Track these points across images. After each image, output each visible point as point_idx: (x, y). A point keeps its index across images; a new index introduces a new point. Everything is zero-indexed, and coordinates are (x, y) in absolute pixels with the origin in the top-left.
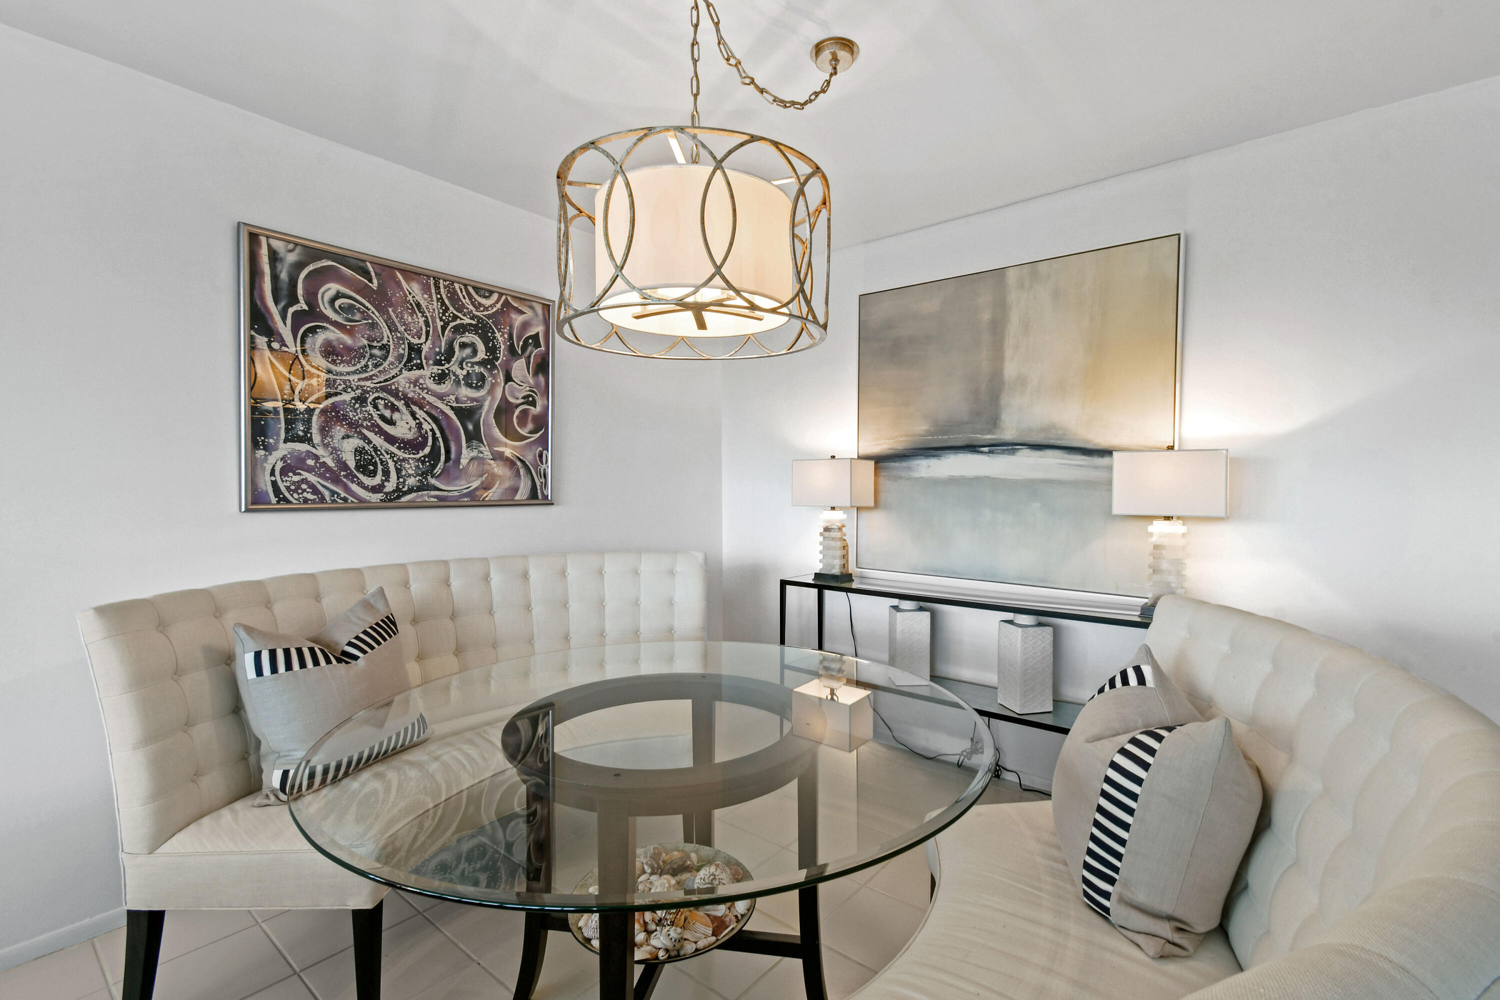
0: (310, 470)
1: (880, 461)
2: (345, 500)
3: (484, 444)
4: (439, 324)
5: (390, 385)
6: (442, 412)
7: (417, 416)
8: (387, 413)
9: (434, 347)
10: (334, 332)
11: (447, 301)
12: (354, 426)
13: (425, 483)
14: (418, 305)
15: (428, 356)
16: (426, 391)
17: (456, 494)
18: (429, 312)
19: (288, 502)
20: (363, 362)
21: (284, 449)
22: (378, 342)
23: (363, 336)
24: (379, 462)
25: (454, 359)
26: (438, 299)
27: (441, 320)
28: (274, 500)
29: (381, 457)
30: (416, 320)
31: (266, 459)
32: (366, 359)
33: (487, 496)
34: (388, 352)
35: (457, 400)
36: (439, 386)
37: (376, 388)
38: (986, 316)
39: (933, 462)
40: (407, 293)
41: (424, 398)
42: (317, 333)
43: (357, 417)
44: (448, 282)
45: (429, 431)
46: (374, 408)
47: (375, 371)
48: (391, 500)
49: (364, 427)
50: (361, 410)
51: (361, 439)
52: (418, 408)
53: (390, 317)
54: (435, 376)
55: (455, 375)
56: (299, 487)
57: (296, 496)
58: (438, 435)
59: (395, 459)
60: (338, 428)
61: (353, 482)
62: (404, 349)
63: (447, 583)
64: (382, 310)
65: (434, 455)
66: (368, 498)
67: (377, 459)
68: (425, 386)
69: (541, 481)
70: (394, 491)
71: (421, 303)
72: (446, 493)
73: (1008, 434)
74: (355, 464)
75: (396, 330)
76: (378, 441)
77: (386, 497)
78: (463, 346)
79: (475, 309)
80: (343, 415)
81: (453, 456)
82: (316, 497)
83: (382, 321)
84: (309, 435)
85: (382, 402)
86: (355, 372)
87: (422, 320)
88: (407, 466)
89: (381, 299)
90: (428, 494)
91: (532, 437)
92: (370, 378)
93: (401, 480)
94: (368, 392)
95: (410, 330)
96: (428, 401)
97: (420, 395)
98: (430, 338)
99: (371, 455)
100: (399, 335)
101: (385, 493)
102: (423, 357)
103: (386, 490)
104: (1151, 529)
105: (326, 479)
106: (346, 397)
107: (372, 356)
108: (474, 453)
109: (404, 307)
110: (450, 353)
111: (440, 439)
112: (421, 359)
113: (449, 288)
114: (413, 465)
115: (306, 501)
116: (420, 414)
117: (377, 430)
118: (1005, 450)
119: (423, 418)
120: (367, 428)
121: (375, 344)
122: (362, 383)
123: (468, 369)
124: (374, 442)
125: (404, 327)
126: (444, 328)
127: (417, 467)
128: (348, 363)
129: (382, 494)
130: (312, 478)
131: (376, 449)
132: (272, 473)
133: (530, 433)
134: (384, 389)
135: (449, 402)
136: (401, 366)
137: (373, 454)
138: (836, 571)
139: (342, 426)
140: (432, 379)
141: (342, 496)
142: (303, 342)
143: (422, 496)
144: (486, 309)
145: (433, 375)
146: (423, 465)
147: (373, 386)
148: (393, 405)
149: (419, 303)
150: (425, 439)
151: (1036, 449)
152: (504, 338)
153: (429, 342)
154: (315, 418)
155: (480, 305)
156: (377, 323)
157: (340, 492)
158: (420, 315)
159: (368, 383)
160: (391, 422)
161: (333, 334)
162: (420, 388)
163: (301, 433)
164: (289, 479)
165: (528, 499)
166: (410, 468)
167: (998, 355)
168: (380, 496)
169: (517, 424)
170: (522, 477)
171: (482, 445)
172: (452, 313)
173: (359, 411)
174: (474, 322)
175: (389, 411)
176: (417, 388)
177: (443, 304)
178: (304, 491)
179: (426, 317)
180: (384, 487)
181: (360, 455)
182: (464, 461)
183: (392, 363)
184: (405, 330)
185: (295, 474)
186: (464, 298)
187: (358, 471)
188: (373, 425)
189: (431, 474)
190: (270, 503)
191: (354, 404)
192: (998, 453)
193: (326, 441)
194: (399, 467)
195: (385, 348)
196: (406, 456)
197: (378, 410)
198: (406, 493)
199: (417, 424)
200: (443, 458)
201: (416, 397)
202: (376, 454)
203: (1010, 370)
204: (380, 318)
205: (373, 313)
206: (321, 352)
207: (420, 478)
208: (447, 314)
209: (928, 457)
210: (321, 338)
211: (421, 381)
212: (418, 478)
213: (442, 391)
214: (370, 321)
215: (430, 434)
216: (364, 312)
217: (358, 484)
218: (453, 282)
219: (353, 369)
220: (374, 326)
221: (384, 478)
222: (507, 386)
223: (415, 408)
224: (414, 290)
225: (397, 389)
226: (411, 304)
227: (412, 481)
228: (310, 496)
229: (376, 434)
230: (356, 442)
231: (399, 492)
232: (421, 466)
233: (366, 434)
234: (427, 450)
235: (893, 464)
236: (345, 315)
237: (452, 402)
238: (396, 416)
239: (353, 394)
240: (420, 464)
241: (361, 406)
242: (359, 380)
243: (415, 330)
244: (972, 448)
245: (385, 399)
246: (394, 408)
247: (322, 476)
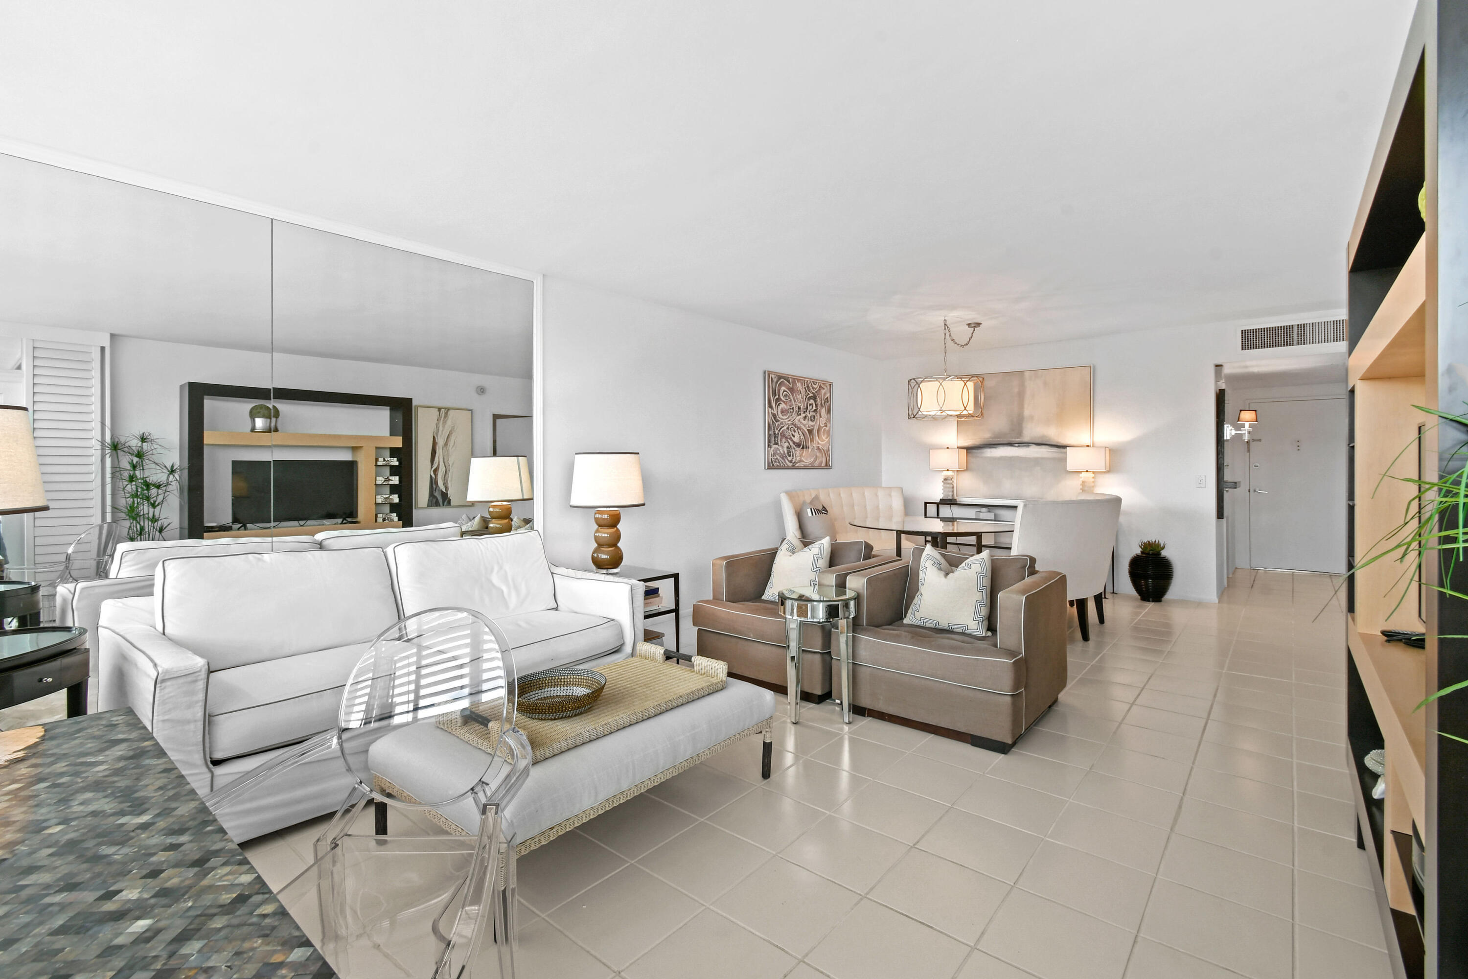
0: (778, 455)
1: (969, 449)
2: (784, 466)
4: (804, 397)
6: (805, 431)
8: (793, 433)
9: (804, 407)
12: (787, 438)
15: (802, 410)
16: (802, 424)
17: (807, 464)
18: (802, 393)
19: (775, 466)
20: (789, 415)
21: (774, 447)
23: (789, 405)
24: (791, 452)
25: (808, 411)
27: (805, 395)
28: (771, 465)
29: (792, 450)
31: (770, 451)
32: (789, 413)
33: (815, 465)
34: (794, 410)
35: (809, 427)
36: (805, 422)
37: (791, 424)
38: (1016, 390)
39: (993, 450)
40: (797, 386)
42: (780, 405)
43: (787, 435)
44: (806, 381)
47: (791, 417)
48: (793, 466)
55: (808, 417)
56: (777, 461)
57: (776, 464)
58: (804, 440)
59: (795, 450)
61: (786, 459)
62: (797, 408)
64: (793, 395)
66: (789, 465)
68: (802, 422)
69: (829, 459)
71: (800, 390)
73: (1026, 439)
74: (786, 453)
75: (795, 401)
78: (810, 405)
79: (813, 390)
82: (780, 465)
83: (793, 398)
87: (801, 396)
88: (797, 453)
89: (793, 391)
90: (802, 464)
91: (826, 440)
92: (790, 420)
94: (789, 426)
96: (802, 428)
98: (803, 403)
100: (796, 403)
101: (793, 463)
104: (1080, 475)
106: (785, 428)
107: (791, 412)
108: (812, 447)
110: (807, 408)
111: (805, 442)
112: (801, 412)
113: (807, 383)
115: (778, 466)
116: (800, 433)
117: (791, 439)
118: (1025, 445)
123: (811, 414)
124: (791, 444)
126: (806, 399)
127: (799, 453)
130: (779, 458)
131: (791, 447)
132: (771, 456)
133: (826, 438)
135: (807, 427)
136: (796, 415)
138: (950, 497)
139: (783, 438)
141: (784, 464)
142: (777, 409)
143: (800, 464)
145: (803, 417)
150: (801, 442)
151: (1037, 445)
152: (820, 400)
153: (802, 405)
154: (779, 436)
155: (814, 388)
156: (792, 400)
158: (800, 394)
159: (790, 422)
160: (794, 436)
161: (783, 405)
163: (777, 442)
164: (774, 458)
165: (825, 466)
167: (1021, 406)
169: (823, 435)
170: (824, 457)
171: (814, 444)
172: (807, 392)
173: (788, 433)
174: (812, 395)
176: (800, 423)
177: (805, 389)
178: (778, 463)
180: (792, 461)
181: (788, 449)
182: (810, 451)
183: (794, 414)
184: (797, 401)
185: (776, 457)
186: (810, 386)
187: (787, 455)
188: (790, 437)
189: (803, 456)
190: (771, 467)
191: (787, 430)
192: (1022, 447)
193: (781, 444)
194: (795, 453)
195: (793, 408)
196: (797, 449)
197: (791, 432)
198: (797, 463)
199: (800, 436)
201: (800, 426)
203: (1027, 412)
205: (791, 396)
206: (780, 412)
209: (990, 448)
210: (781, 407)
211: (801, 420)
212: (800, 457)
214: (790, 399)
215: (802, 440)
216: (789, 396)
218: (808, 380)
219: (787, 417)
221: (792, 458)
222: (820, 420)
223: (799, 431)
224: (799, 385)
225: (795, 424)
226: (798, 391)
227: (798, 459)
229: (791, 441)
230: (787, 444)
233: (789, 441)
234: (801, 447)
235: (974, 451)
236: (785, 398)
238: (795, 434)
242: (787, 421)
243: (799, 401)
244: (1011, 444)
245: (793, 428)
246: (795, 431)
247: (780, 457)
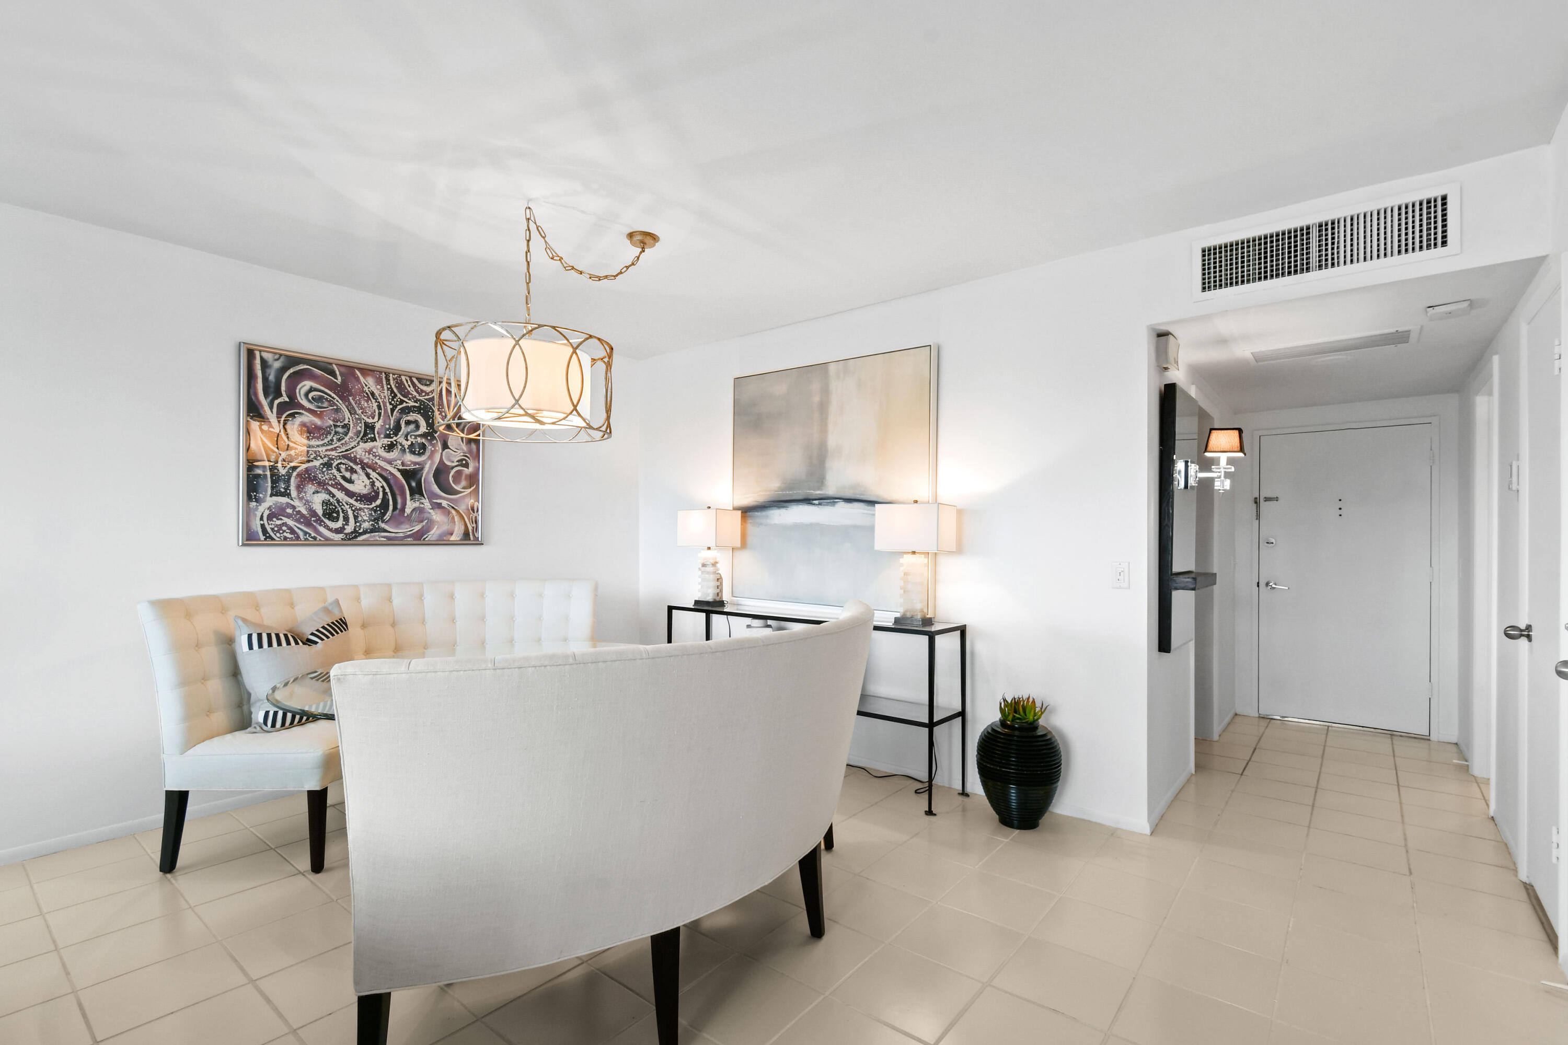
0: (289, 516)
1: (747, 511)
2: (315, 538)
3: (424, 497)
4: (389, 407)
5: (350, 454)
6: (390, 473)
7: (371, 476)
8: (348, 475)
9: (385, 424)
10: (308, 416)
11: (395, 390)
12: (322, 484)
13: (377, 527)
14: (373, 394)
15: (380, 431)
16: (378, 457)
17: (401, 535)
18: (381, 398)
19: (273, 539)
20: (329, 438)
21: (270, 501)
22: (341, 422)
23: (329, 419)
24: (340, 511)
25: (400, 433)
26: (388, 388)
27: (390, 404)
28: (262, 538)
29: (342, 507)
30: (371, 405)
31: (257, 509)
32: (332, 435)
33: (427, 537)
34: (349, 430)
35: (403, 464)
36: (388, 454)
37: (339, 456)
39: (782, 512)
40: (364, 385)
41: (376, 463)
42: (295, 417)
43: (324, 478)
44: (396, 376)
45: (380, 487)
46: (337, 471)
47: (339, 444)
48: (350, 539)
49: (330, 485)
50: (327, 473)
51: (327, 494)
52: (371, 470)
53: (350, 404)
54: (386, 446)
55: (401, 445)
56: (281, 529)
57: (278, 535)
58: (387, 490)
59: (353, 508)
60: (310, 486)
61: (321, 525)
62: (361, 427)
63: (390, 600)
64: (344, 399)
65: (384, 506)
66: (332, 538)
67: (340, 509)
68: (377, 454)
69: (473, 526)
70: (352, 533)
71: (375, 392)
72: (393, 535)
73: (830, 491)
74: (322, 512)
75: (355, 413)
76: (340, 495)
77: (346, 537)
78: (408, 423)
79: (418, 395)
80: (314, 476)
81: (399, 506)
82: (293, 536)
83: (344, 407)
84: (288, 491)
85: (344, 467)
86: (323, 445)
87: (375, 405)
88: (363, 514)
89: (344, 391)
90: (378, 535)
91: (464, 492)
92: (335, 449)
93: (358, 524)
94: (333, 459)
95: (366, 413)
96: (379, 465)
97: (373, 460)
98: (382, 418)
99: (335, 506)
100: (357, 416)
101: (345, 534)
102: (376, 432)
103: (346, 531)
104: (901, 560)
105: (301, 523)
106: (317, 463)
107: (336, 433)
108: (417, 504)
109: (361, 396)
110: (397, 428)
111: (389, 494)
112: (374, 434)
113: (397, 380)
114: (367, 513)
115: (285, 538)
116: (374, 475)
117: (339, 487)
118: (828, 502)
119: (376, 478)
120: (332, 486)
121: (339, 424)
122: (328, 453)
123: (412, 440)
124: (337, 496)
125: (361, 411)
126: (392, 410)
127: (371, 515)
128: (318, 438)
129: (343, 535)
130: (291, 522)
131: (338, 501)
132: (262, 519)
133: (463, 488)
134: (345, 457)
135: (397, 465)
136: (359, 439)
137: (336, 504)
138: (710, 598)
139: (313, 484)
140: (383, 448)
141: (312, 535)
142: (285, 424)
143: (374, 536)
144: (427, 394)
145: (384, 445)
146: (375, 513)
147: (337, 454)
148: (352, 468)
149: (373, 392)
150: (377, 494)
151: (848, 502)
152: (442, 415)
153: (381, 421)
154: (293, 479)
155: (422, 391)
156: (340, 409)
157: (311, 532)
158: (373, 401)
159: (333, 453)
160: (350, 481)
161: (307, 418)
162: (373, 456)
163: (282, 490)
164: (274, 523)
165: (460, 540)
166: (365, 515)
167: (824, 430)
168: (341, 536)
169: (453, 481)
170: (457, 523)
171: (423, 498)
172: (400, 398)
173: (326, 473)
174: (417, 405)
175: (349, 473)
176: (371, 455)
177: (392, 392)
178: (284, 531)
179: (379, 402)
180: (345, 529)
181: (326, 506)
182: (408, 510)
183: (352, 438)
184: (362, 413)
185: (278, 519)
186: (409, 387)
187: (325, 517)
188: (336, 484)
189: (381, 519)
190: (259, 540)
191: (322, 468)
192: (824, 505)
193: (301, 496)
194: (356, 514)
195: (346, 426)
196: (362, 506)
197: (340, 472)
198: (361, 534)
199: (371, 482)
200: (391, 508)
201: (370, 462)
202: (339, 505)
203: (832, 441)
204: (343, 405)
205: (337, 401)
206: (298, 431)
207: (373, 523)
208: (395, 400)
209: (779, 507)
210: (299, 420)
211: (374, 450)
212: (371, 523)
213: (392, 457)
214: (335, 407)
215: (381, 489)
216: (331, 400)
217: (324, 527)
218: (400, 376)
219: (321, 443)
220: (338, 410)
221: (344, 523)
222: (444, 453)
223: (369, 471)
224: (370, 383)
225: (355, 457)
226: (367, 394)
227: (366, 525)
228: (288, 535)
229: (339, 490)
230: (324, 496)
231: (356, 534)
232: (374, 514)
233: (331, 490)
234: (379, 502)
235: (754, 514)
236: (316, 404)
237: (398, 465)
238: (354, 477)
239: (321, 461)
240: (373, 512)
241: (328, 469)
242: (326, 450)
243: (370, 413)
244: (807, 501)
245: (346, 464)
246: (353, 471)
247: (298, 521)
